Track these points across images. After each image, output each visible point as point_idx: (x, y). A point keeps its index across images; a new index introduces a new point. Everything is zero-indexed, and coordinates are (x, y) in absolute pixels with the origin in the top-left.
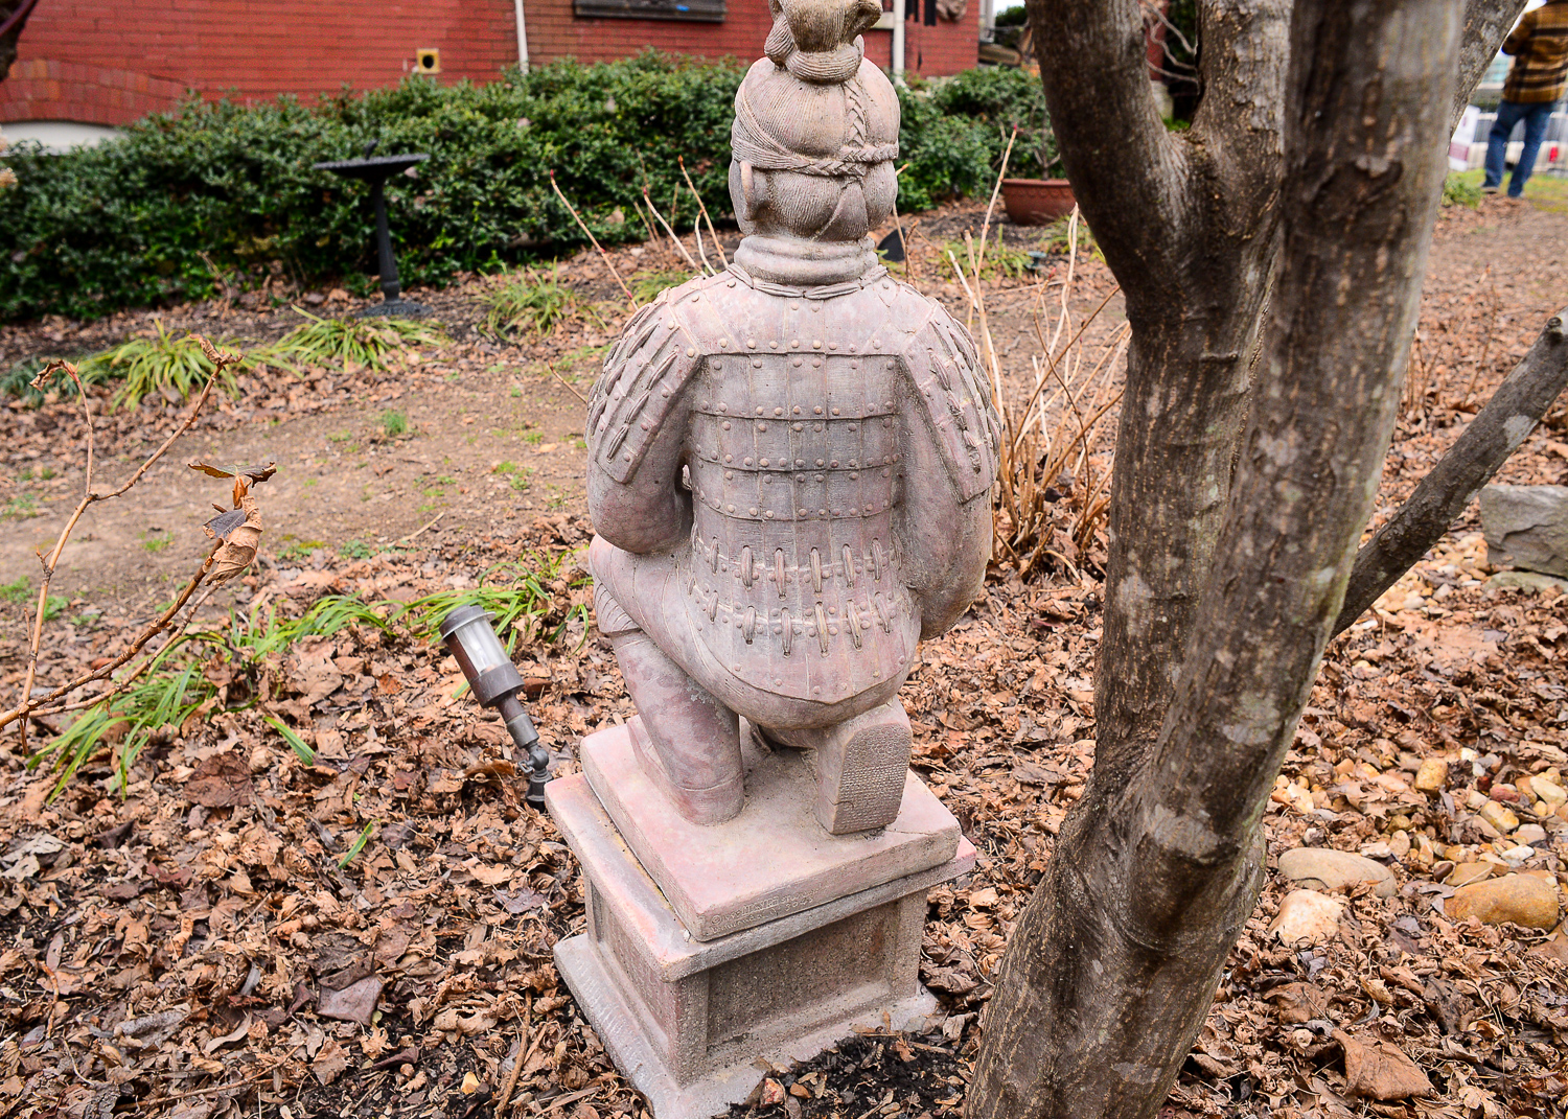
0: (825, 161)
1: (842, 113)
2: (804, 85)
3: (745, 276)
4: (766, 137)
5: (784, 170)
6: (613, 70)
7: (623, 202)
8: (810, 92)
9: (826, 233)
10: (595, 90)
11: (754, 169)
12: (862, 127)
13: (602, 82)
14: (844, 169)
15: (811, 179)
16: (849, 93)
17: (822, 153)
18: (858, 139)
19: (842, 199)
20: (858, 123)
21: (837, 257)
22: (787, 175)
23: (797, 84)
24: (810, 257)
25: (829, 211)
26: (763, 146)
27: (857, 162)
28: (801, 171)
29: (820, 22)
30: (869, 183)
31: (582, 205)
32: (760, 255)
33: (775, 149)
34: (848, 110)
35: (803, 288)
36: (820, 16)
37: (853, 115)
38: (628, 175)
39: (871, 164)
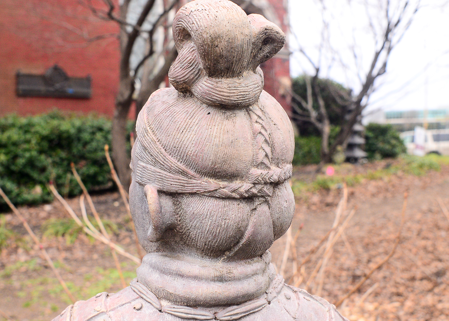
0: (236, 184)
1: (249, 135)
2: (211, 110)
3: (151, 297)
4: (174, 162)
5: (193, 194)
6: (36, 119)
7: (41, 183)
8: (218, 116)
9: (236, 254)
10: (26, 129)
11: (161, 192)
12: (268, 150)
13: (30, 125)
14: (255, 191)
15: (222, 203)
16: (255, 117)
17: (231, 176)
18: (266, 161)
19: (253, 220)
20: (265, 146)
21: (247, 277)
22: (196, 199)
23: (205, 109)
24: (221, 279)
25: (240, 233)
26: (170, 170)
27: (266, 183)
28: (212, 194)
29: (231, 48)
30: (274, 202)
31: (19, 184)
32: (168, 278)
33: (183, 173)
34: (256, 134)
35: (214, 310)
36: (230, 42)
37: (260, 138)
38: (43, 170)
39: (276, 184)
